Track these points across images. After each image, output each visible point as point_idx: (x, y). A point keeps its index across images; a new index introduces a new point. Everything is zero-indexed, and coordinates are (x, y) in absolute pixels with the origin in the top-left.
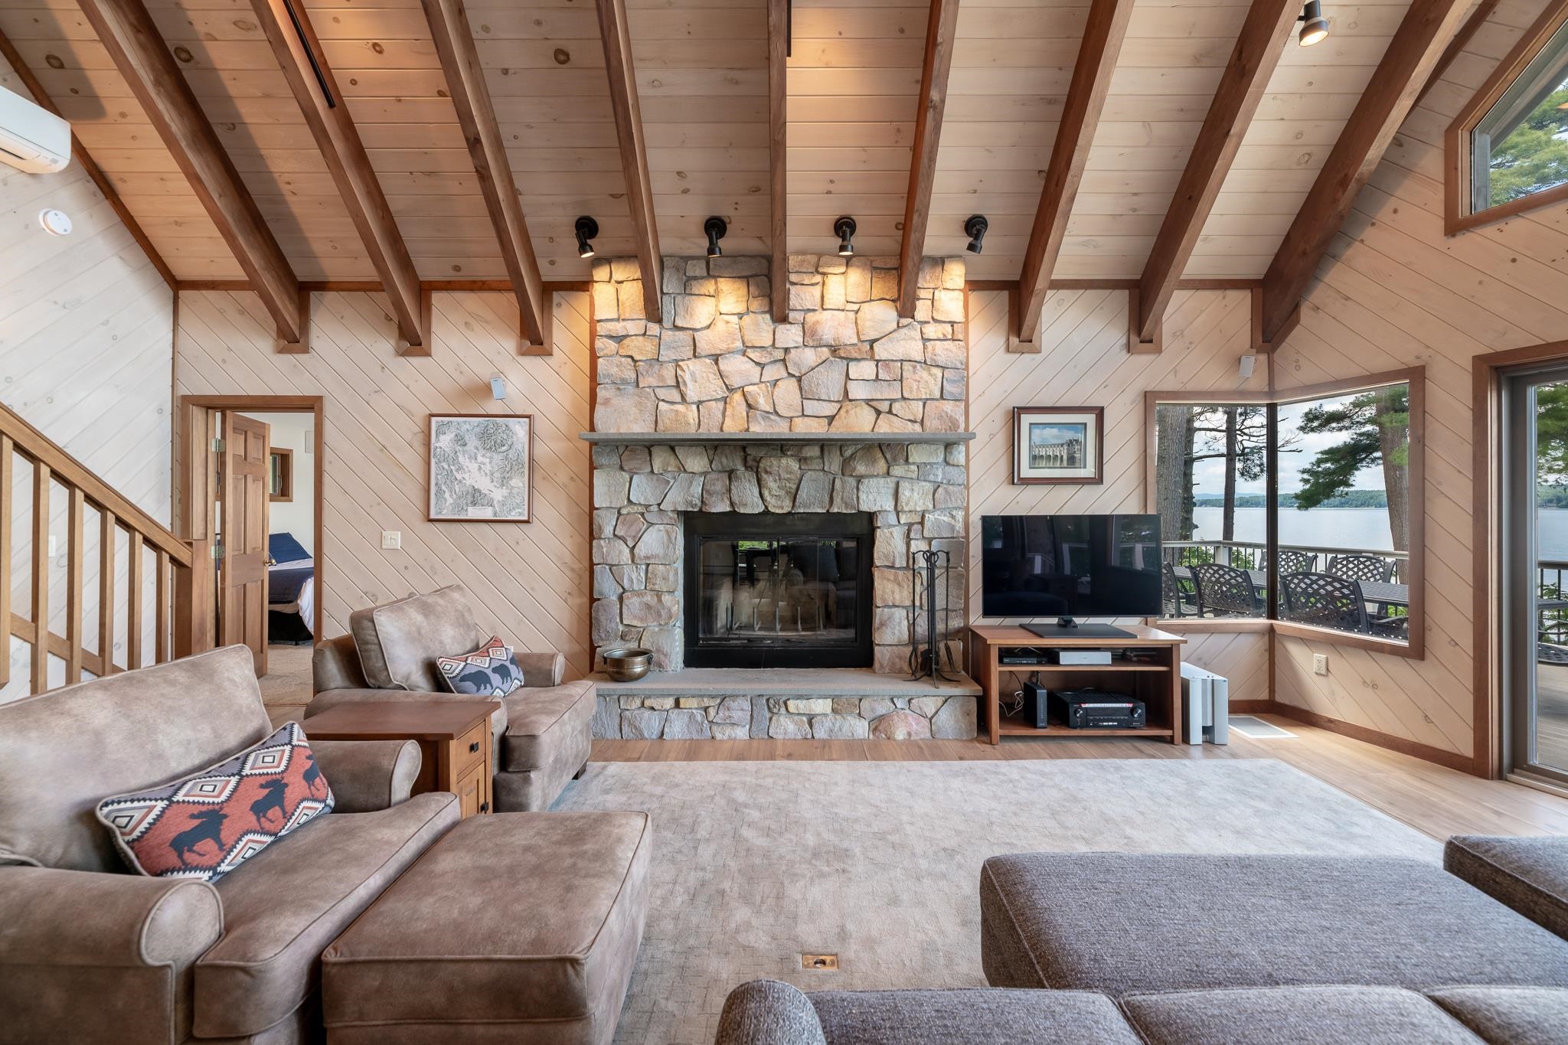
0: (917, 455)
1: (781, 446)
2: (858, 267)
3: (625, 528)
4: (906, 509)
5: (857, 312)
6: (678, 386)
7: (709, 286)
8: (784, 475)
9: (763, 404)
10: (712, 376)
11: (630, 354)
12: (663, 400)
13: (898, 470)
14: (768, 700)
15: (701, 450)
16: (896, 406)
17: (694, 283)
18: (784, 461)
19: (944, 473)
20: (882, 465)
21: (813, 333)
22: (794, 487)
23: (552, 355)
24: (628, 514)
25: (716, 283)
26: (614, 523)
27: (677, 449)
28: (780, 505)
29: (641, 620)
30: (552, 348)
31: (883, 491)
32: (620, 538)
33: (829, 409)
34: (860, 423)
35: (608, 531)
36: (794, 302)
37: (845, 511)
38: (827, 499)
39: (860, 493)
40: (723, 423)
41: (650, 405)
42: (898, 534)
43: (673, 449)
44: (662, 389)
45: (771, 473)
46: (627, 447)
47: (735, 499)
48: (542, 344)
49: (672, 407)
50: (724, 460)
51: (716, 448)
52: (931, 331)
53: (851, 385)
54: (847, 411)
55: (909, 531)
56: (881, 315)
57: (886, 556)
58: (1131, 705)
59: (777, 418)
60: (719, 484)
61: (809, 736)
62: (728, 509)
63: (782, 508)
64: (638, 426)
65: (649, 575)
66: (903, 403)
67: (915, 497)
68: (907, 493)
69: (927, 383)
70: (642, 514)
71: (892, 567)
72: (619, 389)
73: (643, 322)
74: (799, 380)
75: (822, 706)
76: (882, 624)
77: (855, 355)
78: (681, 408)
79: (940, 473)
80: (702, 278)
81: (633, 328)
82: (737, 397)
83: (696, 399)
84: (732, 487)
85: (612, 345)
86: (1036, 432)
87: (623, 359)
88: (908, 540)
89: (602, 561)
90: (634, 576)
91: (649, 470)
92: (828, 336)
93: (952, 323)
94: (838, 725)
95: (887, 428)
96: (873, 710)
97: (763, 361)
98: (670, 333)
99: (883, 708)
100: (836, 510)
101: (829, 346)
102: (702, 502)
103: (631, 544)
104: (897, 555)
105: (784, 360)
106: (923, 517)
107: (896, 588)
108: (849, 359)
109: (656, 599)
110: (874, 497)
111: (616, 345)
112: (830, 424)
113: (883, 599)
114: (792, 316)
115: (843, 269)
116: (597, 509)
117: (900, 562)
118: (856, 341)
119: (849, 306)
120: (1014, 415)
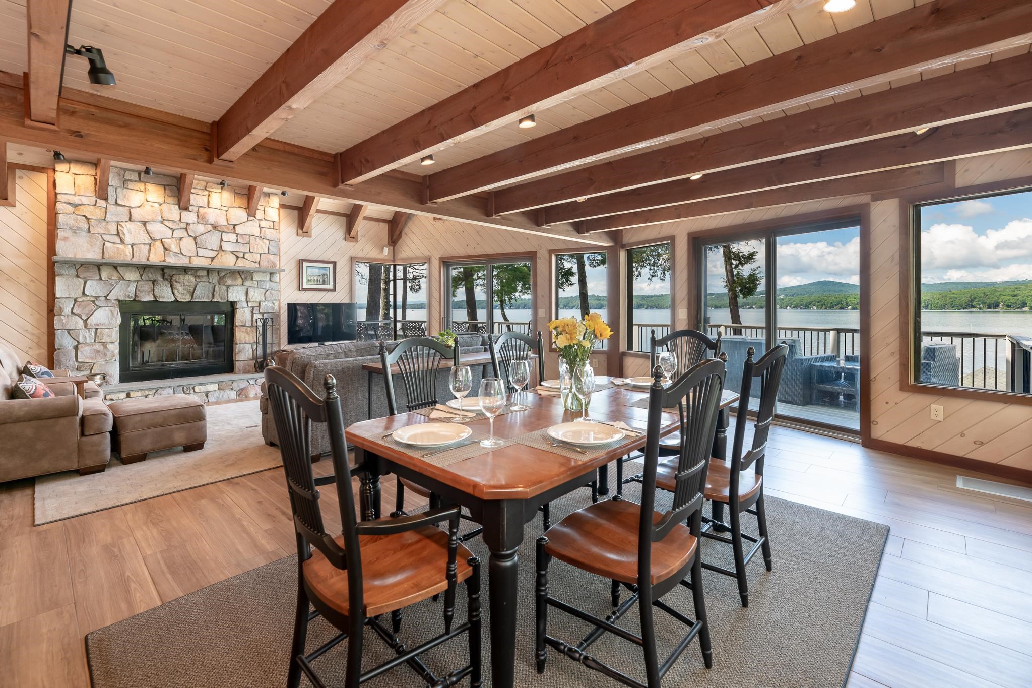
0: (257, 277)
1: (185, 270)
2: (227, 191)
3: (81, 309)
4: (252, 300)
5: (227, 211)
6: (118, 234)
7: (141, 186)
8: (187, 283)
9: (174, 248)
10: (141, 232)
11: (84, 214)
12: (108, 241)
13: (247, 283)
15: (134, 269)
16: (247, 256)
17: (129, 183)
18: (187, 277)
19: (269, 285)
20: (240, 281)
21: (203, 218)
22: (192, 289)
23: (15, 206)
24: (83, 301)
25: (145, 185)
26: (72, 306)
27: (119, 268)
28: (184, 298)
29: (92, 359)
30: (15, 203)
31: (240, 292)
32: (76, 314)
33: (212, 254)
34: (228, 261)
35: (67, 310)
36: (192, 202)
37: (220, 301)
38: (211, 295)
39: (229, 293)
40: (149, 256)
41: (99, 243)
42: (247, 312)
43: (116, 268)
44: (108, 236)
45: (179, 282)
46: (82, 265)
47: (157, 294)
48: (6, 199)
49: (114, 246)
50: (150, 275)
51: (145, 268)
53: (223, 244)
54: (222, 255)
55: (253, 310)
56: (238, 214)
57: (242, 321)
59: (182, 256)
60: (147, 287)
61: (207, 401)
62: (152, 299)
63: (186, 299)
64: (92, 255)
65: (98, 334)
66: (250, 254)
67: (256, 295)
68: (252, 293)
69: (263, 246)
70: (93, 302)
71: (245, 326)
72: (75, 233)
73: (95, 199)
74: (195, 239)
75: (213, 387)
76: (240, 352)
77: (226, 230)
78: (121, 247)
79: (268, 285)
80: (135, 181)
81: (85, 200)
82: (158, 244)
83: (131, 243)
84: (155, 289)
85: (70, 209)
86: (309, 269)
87: (79, 217)
88: (252, 313)
89: (62, 328)
90: (87, 335)
91: (98, 278)
92: (211, 220)
93: (273, 222)
94: (221, 395)
95: (241, 264)
96: (239, 386)
97: (174, 227)
98: (113, 206)
99: (243, 385)
100: (215, 300)
101: (212, 225)
102: (135, 295)
103: (84, 317)
104: (247, 321)
105: (186, 228)
106: (260, 304)
107: (247, 336)
108: (223, 232)
109: (102, 347)
110: (236, 294)
111: (73, 208)
112: (212, 261)
113: (240, 340)
114: (191, 208)
115: (220, 191)
116: (58, 298)
117: (249, 323)
118: (226, 224)
119: (223, 208)
120: (300, 262)
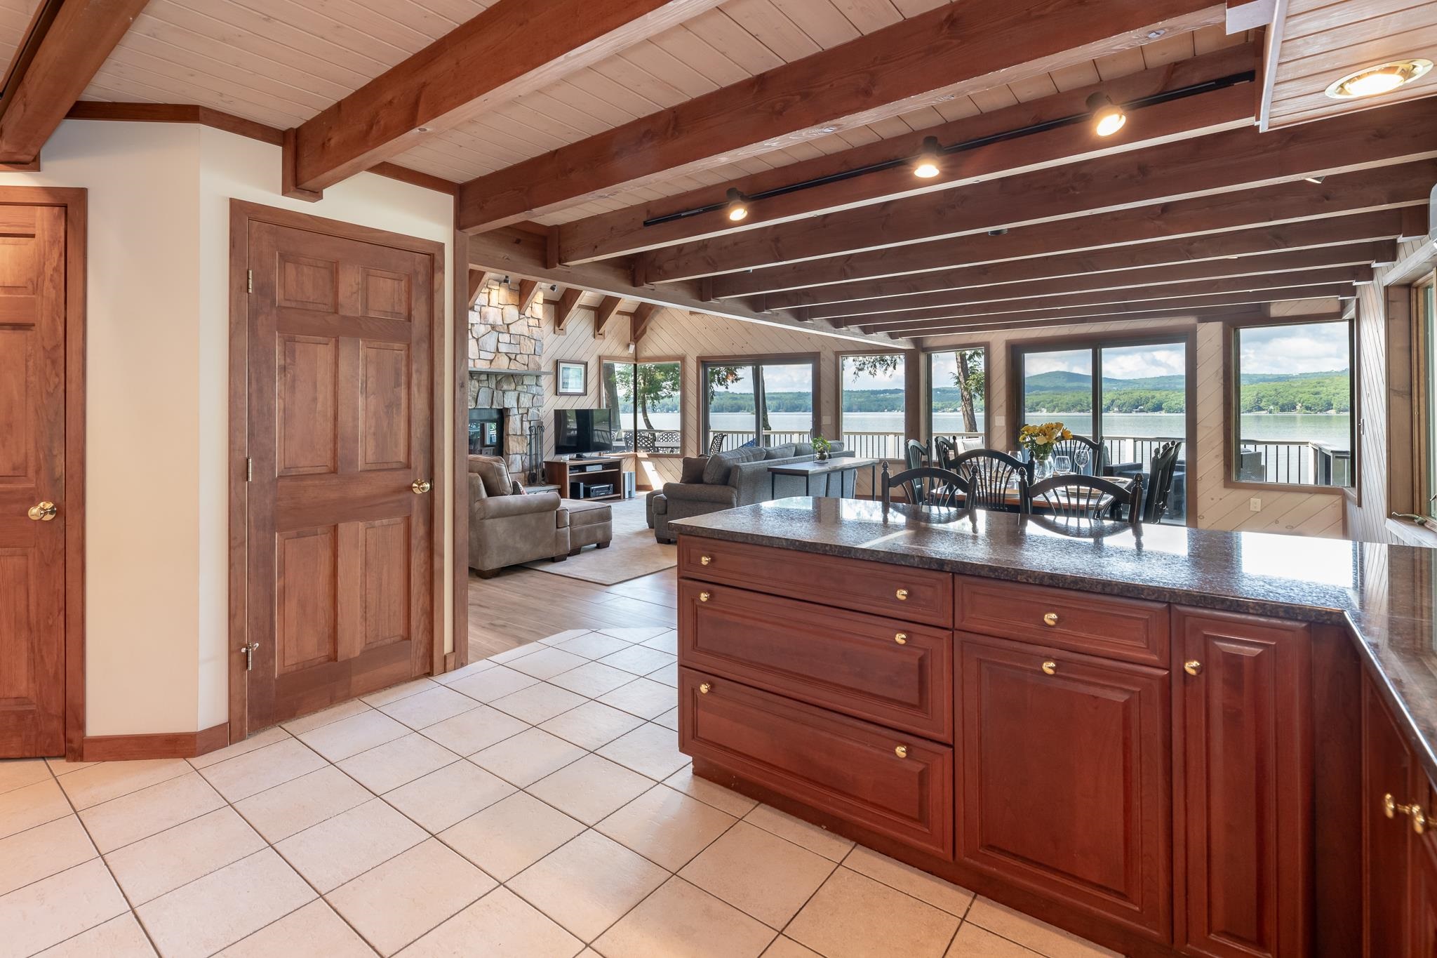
0: (527, 381)
1: (471, 374)
2: (504, 287)
4: (522, 407)
5: (503, 309)
8: (472, 389)
13: (519, 388)
16: (518, 357)
18: (474, 381)
19: (536, 390)
20: (513, 386)
21: (484, 318)
22: (477, 395)
28: (470, 404)
31: (513, 398)
33: (490, 356)
34: (502, 365)
36: (477, 300)
37: (498, 408)
38: (490, 401)
39: (504, 399)
42: (518, 417)
45: (468, 388)
52: (532, 322)
53: (499, 345)
54: (498, 358)
55: (522, 417)
56: (512, 312)
57: (514, 430)
58: (608, 486)
63: (471, 406)
66: (520, 355)
67: (526, 401)
68: (523, 399)
69: (528, 347)
71: (516, 435)
74: (477, 340)
76: (512, 463)
77: (502, 330)
79: (534, 390)
86: (564, 371)
88: (522, 421)
92: (491, 320)
93: (539, 319)
95: (515, 367)
100: (494, 407)
101: (491, 325)
104: (517, 429)
105: (472, 330)
106: (528, 410)
107: (517, 444)
108: (499, 332)
110: (510, 401)
112: (491, 363)
113: (513, 451)
114: (476, 307)
115: (498, 288)
117: (519, 433)
118: (502, 324)
119: (500, 306)
120: (557, 363)
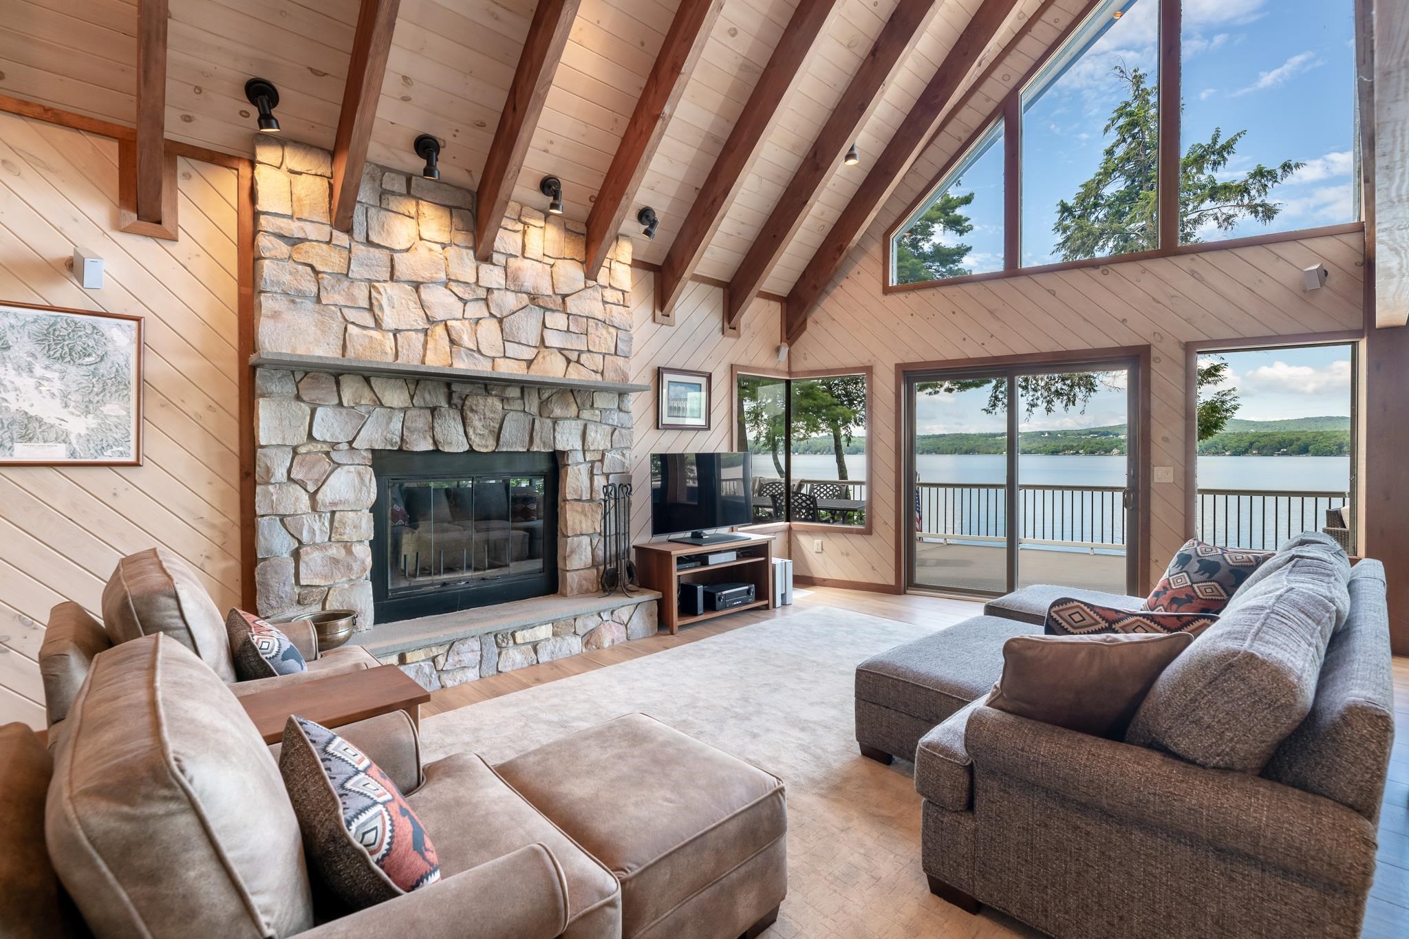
0: (601, 401)
1: (487, 385)
2: (555, 225)
3: (304, 470)
4: (592, 448)
5: (552, 266)
6: (371, 309)
7: (410, 206)
8: (488, 414)
9: (467, 341)
10: (412, 305)
11: (309, 262)
12: (353, 323)
13: (586, 414)
14: (496, 636)
15: (400, 382)
16: (584, 358)
17: (391, 198)
18: (490, 400)
19: (618, 419)
20: (573, 410)
21: (515, 279)
22: (497, 426)
23: (177, 241)
24: (308, 453)
25: (418, 204)
26: (288, 465)
27: (373, 380)
28: (484, 445)
29: (325, 577)
30: (177, 232)
31: (574, 432)
32: (295, 481)
33: (528, 354)
34: (553, 369)
35: (280, 474)
36: (498, 244)
37: (543, 450)
38: (527, 438)
39: (556, 434)
40: (424, 356)
41: (337, 327)
42: (584, 469)
43: (367, 380)
44: (351, 310)
45: (476, 412)
46: (306, 373)
47: (439, 437)
48: (161, 223)
49: (365, 332)
50: (427, 396)
51: (418, 382)
52: (610, 295)
53: (547, 333)
54: (544, 357)
55: (592, 467)
56: (572, 274)
57: (575, 491)
59: (480, 357)
60: (420, 420)
61: (535, 662)
62: (431, 448)
63: (487, 447)
64: (324, 350)
65: (336, 524)
66: (588, 355)
67: (598, 438)
68: (593, 434)
69: (605, 339)
70: (327, 454)
71: (580, 500)
72: (293, 302)
73: (328, 229)
74: (501, 321)
75: (544, 632)
76: (572, 552)
77: (551, 306)
78: (376, 334)
79: (615, 417)
80: (401, 195)
81: (311, 231)
82: (440, 330)
83: (393, 326)
84: (435, 425)
85: (283, 249)
86: (672, 388)
87: (300, 267)
88: (592, 475)
89: (269, 511)
90: (317, 526)
91: (337, 401)
92: (528, 285)
93: (623, 292)
94: (558, 646)
95: (576, 375)
96: (585, 626)
97: (466, 297)
98: (362, 247)
99: (592, 623)
100: (535, 449)
101: (528, 294)
102: (402, 439)
103: (311, 489)
104: (584, 488)
105: (486, 300)
106: (603, 455)
107: (583, 518)
108: (546, 309)
109: (343, 551)
110: (567, 438)
111: (289, 248)
112: (528, 367)
113: (574, 529)
114: (496, 257)
115: (542, 224)
116: (262, 447)
117: (586, 496)
118: (551, 293)
119: (547, 260)
120: (659, 373)
